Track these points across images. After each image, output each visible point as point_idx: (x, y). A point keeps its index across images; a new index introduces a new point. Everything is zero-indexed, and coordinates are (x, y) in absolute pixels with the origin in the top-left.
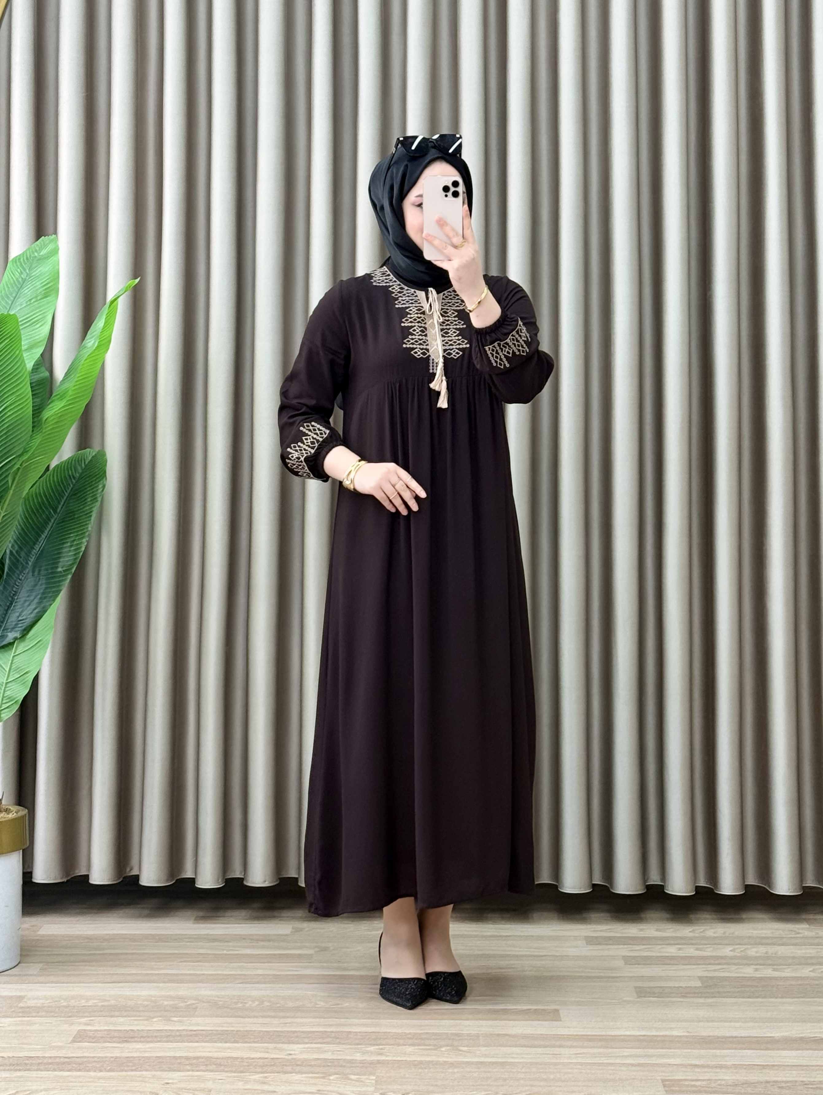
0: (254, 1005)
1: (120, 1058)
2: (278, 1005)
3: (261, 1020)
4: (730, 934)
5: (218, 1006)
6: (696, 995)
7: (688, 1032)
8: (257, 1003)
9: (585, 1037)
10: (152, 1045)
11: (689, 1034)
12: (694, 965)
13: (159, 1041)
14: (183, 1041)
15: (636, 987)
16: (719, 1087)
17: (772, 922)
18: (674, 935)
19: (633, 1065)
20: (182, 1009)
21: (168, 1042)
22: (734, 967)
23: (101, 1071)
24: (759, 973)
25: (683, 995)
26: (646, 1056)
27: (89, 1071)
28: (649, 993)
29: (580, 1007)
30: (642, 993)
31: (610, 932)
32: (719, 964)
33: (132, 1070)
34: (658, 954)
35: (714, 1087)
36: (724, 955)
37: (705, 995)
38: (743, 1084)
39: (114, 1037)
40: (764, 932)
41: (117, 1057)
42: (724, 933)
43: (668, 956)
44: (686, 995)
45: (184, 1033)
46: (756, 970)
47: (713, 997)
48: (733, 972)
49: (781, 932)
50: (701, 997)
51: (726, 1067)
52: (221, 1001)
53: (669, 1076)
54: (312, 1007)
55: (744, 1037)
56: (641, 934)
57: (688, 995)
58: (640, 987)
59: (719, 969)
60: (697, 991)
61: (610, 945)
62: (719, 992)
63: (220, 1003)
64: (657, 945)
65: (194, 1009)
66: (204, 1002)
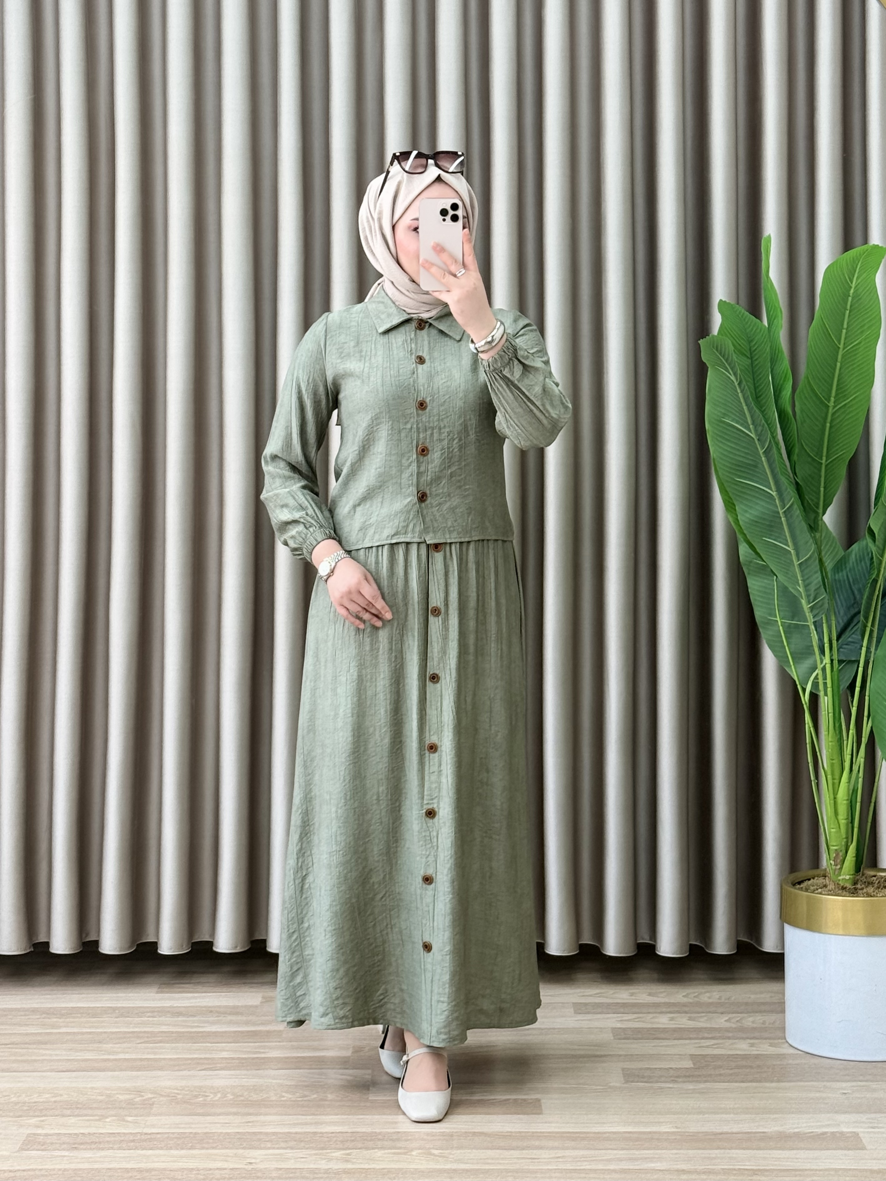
0: (217, 1098)
1: (68, 1170)
2: (242, 1098)
3: (222, 1119)
4: (725, 1000)
5: (176, 1101)
6: (688, 1079)
7: (677, 1127)
8: (219, 1095)
9: (568, 1135)
10: (103, 1153)
11: (678, 1130)
12: (685, 1039)
13: (112, 1148)
14: (136, 1148)
15: (623, 1069)
19: (614, 1171)
20: (139, 1106)
21: (119, 1149)
22: (729, 1042)
24: (754, 1048)
25: (672, 1079)
26: (630, 1159)
28: (638, 1076)
29: (564, 1096)
30: (630, 1076)
31: (600, 997)
32: (713, 1038)
34: (649, 1026)
36: (717, 1026)
37: (696, 1079)
39: (64, 1143)
40: (763, 996)
41: (65, 1170)
42: (720, 998)
43: (659, 1029)
44: (676, 1079)
45: (139, 1136)
46: (752, 1045)
47: (706, 1082)
48: (727, 1048)
50: (691, 1082)
52: (180, 1094)
54: (277, 1101)
55: (736, 1133)
56: (632, 1000)
57: (680, 1080)
58: (628, 1069)
59: (713, 1045)
60: (687, 1074)
61: (599, 1013)
62: (710, 1075)
63: (179, 1096)
64: (649, 1013)
65: (150, 1105)
66: (162, 1096)
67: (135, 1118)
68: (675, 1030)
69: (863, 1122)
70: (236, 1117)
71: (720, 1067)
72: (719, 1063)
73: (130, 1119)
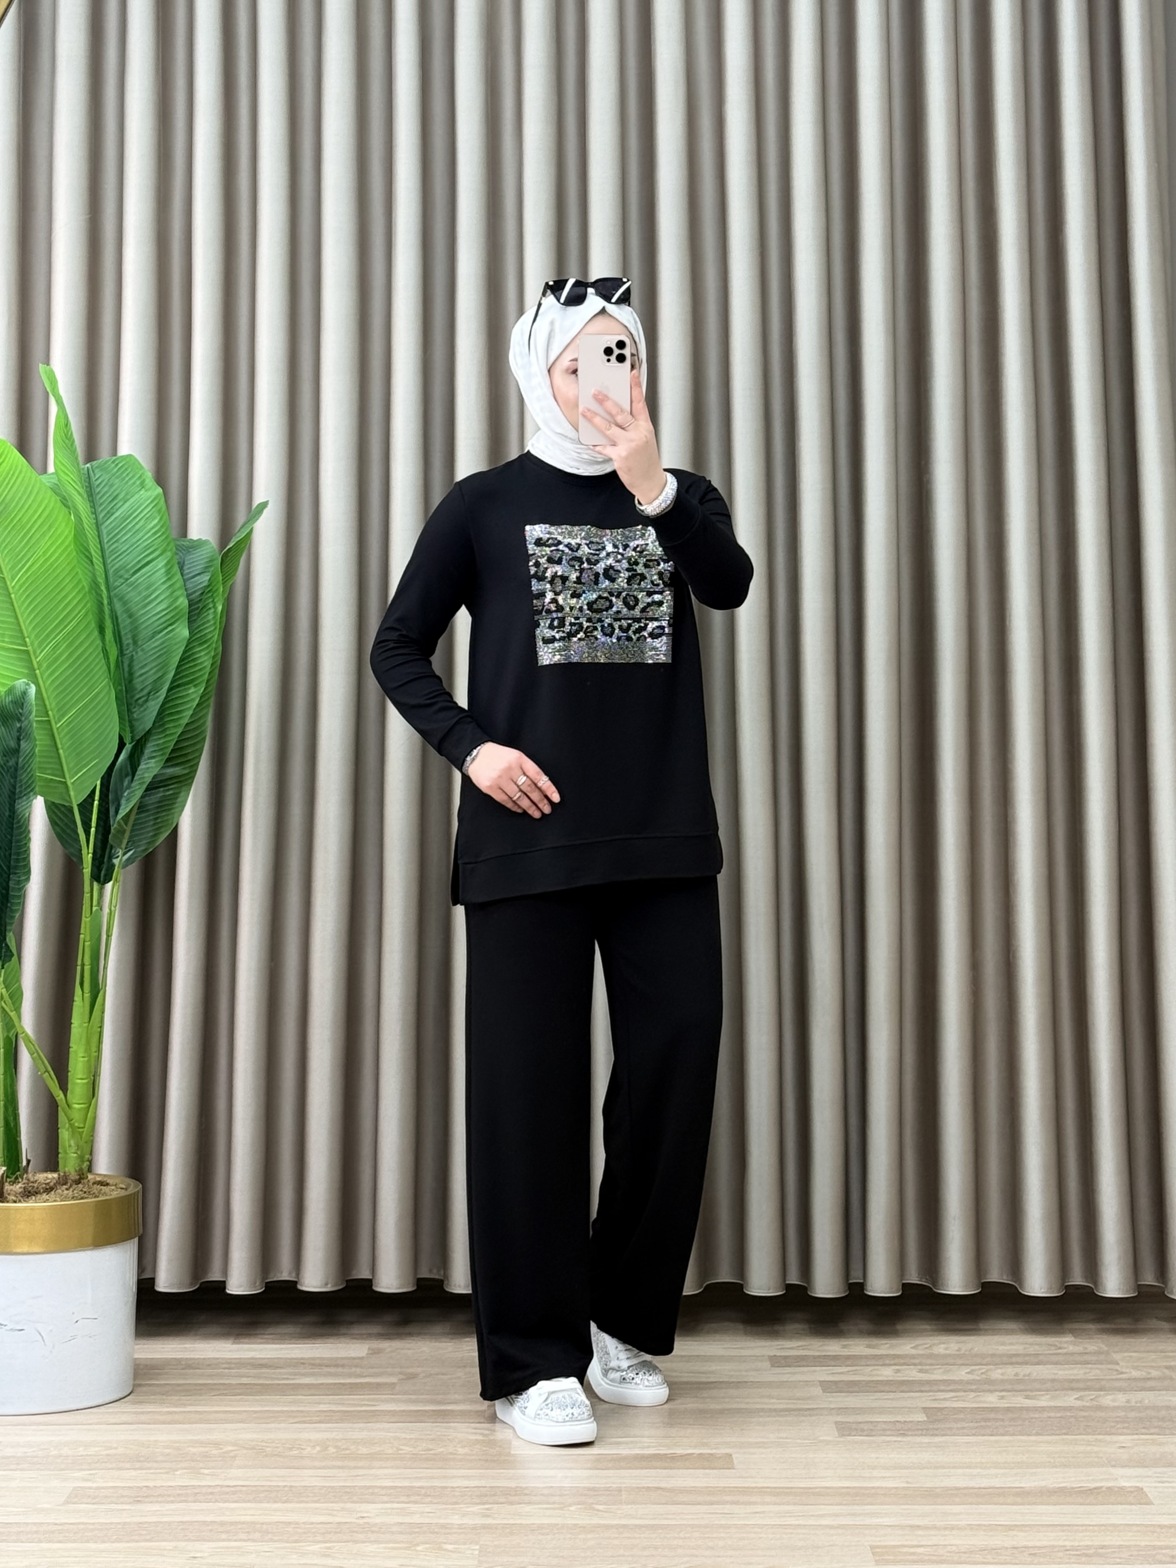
0: (315, 1451)
1: (129, 1523)
2: (348, 1452)
4: (966, 1351)
5: (264, 1454)
6: (920, 1432)
7: (908, 1482)
8: (318, 1448)
9: (769, 1490)
10: (173, 1506)
11: (909, 1485)
12: (917, 1392)
13: (185, 1501)
14: (217, 1501)
15: (836, 1423)
16: (948, 1554)
17: (1025, 1334)
18: (892, 1352)
19: (831, 1527)
20: (216, 1459)
21: (195, 1502)
22: (972, 1395)
23: (104, 1542)
24: (1005, 1401)
25: (901, 1432)
26: (849, 1514)
27: (87, 1541)
28: (856, 1429)
29: (762, 1450)
30: (844, 1429)
31: (804, 1349)
32: (951, 1391)
33: (146, 1541)
34: (870, 1379)
35: (943, 1556)
36: (957, 1379)
37: (932, 1433)
38: (981, 1551)
39: (123, 1496)
40: (1013, 1347)
41: (125, 1524)
42: (959, 1350)
43: (882, 1381)
44: (906, 1432)
45: (219, 1489)
46: (1002, 1397)
47: (943, 1435)
48: (970, 1401)
49: (1037, 1347)
50: (925, 1435)
51: (959, 1528)
52: (267, 1447)
53: (880, 1541)
54: (393, 1454)
55: (983, 1488)
56: (846, 1352)
57: (910, 1433)
58: (843, 1423)
59: (951, 1398)
60: (920, 1427)
61: (804, 1366)
62: (950, 1429)
63: (268, 1449)
64: (867, 1365)
65: (233, 1457)
66: (247, 1449)
67: (213, 1470)
68: (903, 1383)
69: (1150, 1477)
70: (341, 1470)
71: (963, 1420)
72: (962, 1416)
73: (206, 1471)
